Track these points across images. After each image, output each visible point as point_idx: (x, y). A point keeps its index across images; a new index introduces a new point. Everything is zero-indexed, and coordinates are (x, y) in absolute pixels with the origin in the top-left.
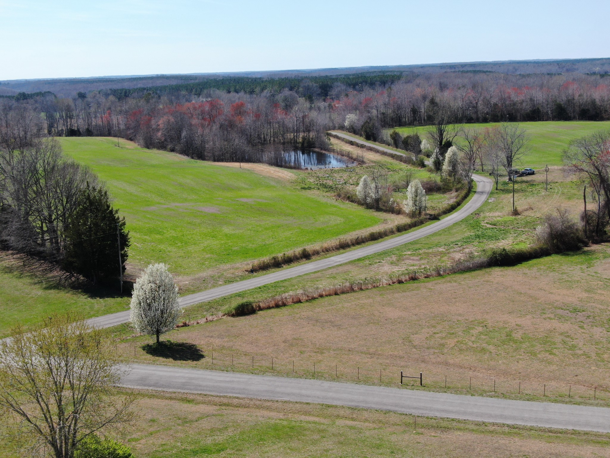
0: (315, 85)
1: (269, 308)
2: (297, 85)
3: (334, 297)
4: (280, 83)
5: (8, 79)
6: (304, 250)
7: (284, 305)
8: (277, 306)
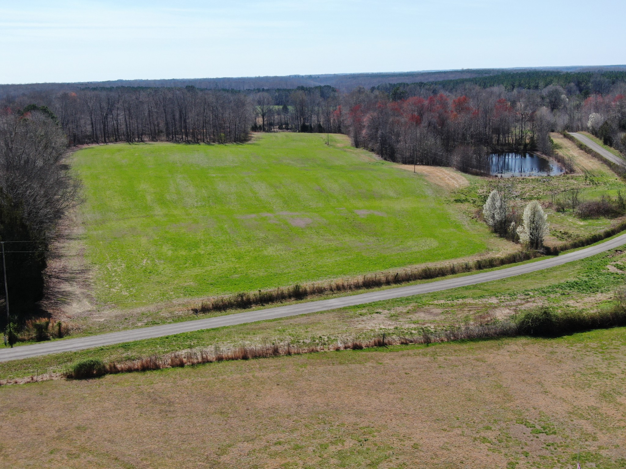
0: (607, 80)
1: (130, 370)
2: (586, 80)
3: (240, 362)
4: (566, 78)
5: (326, 73)
6: (297, 287)
7: (156, 368)
8: (144, 369)
